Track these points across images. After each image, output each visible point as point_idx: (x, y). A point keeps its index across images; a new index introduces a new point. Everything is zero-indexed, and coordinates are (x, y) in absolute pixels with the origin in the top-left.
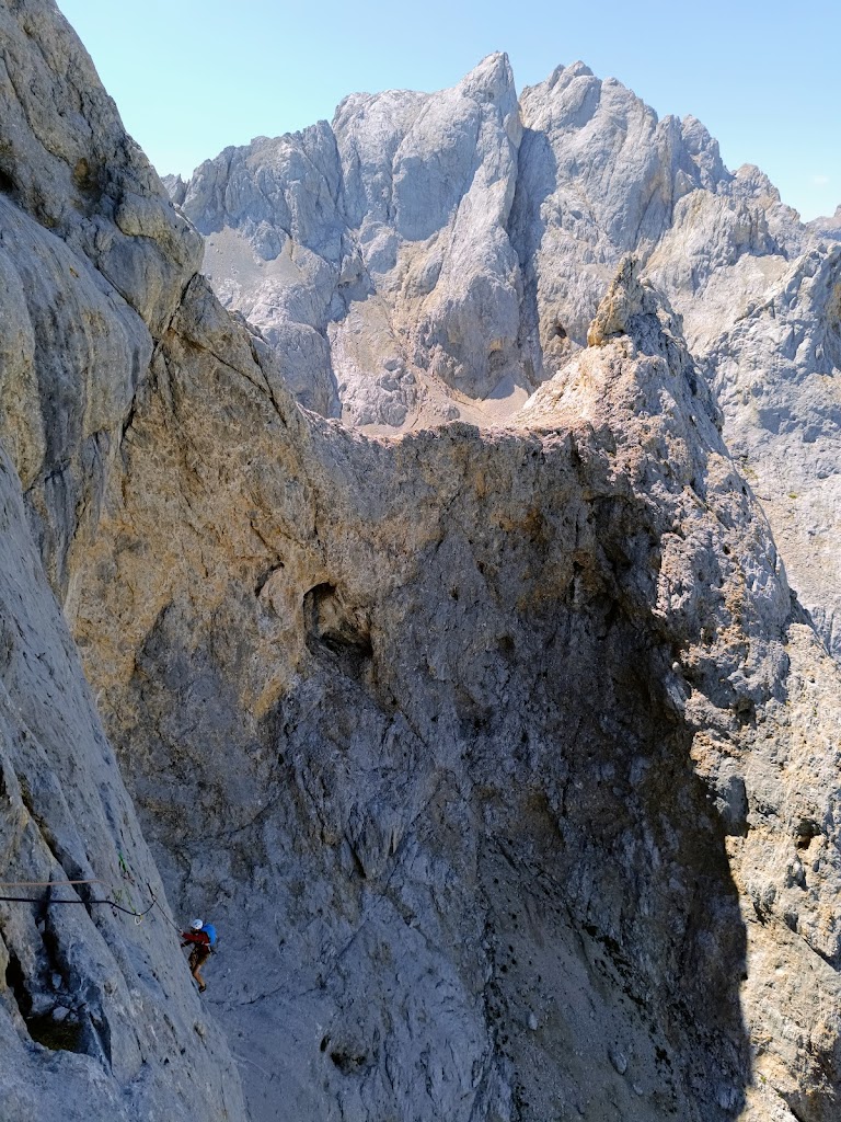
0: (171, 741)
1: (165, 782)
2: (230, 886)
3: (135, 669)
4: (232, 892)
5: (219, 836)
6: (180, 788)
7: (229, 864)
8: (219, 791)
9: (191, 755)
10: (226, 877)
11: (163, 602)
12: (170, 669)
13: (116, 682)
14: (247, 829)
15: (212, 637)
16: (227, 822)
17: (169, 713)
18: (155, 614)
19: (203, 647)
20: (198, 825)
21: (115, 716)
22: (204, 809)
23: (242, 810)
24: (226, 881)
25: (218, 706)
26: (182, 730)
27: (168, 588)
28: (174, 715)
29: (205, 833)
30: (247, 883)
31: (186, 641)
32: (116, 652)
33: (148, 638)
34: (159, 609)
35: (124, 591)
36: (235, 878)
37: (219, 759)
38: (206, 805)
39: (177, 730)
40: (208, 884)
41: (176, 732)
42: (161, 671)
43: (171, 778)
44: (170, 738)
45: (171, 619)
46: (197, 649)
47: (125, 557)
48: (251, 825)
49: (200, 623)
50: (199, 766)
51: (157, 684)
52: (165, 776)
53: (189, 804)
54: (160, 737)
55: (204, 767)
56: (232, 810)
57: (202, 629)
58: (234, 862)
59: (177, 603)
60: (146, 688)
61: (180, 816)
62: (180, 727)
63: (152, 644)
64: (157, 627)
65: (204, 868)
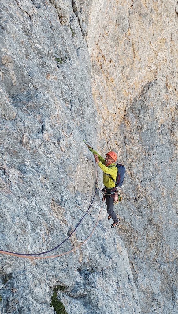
0: (137, 182)
1: (129, 208)
2: (161, 299)
3: (124, 118)
4: (162, 304)
5: (154, 261)
6: (138, 217)
7: (160, 283)
8: (158, 231)
9: (147, 197)
10: (158, 292)
11: (150, 77)
12: (145, 129)
13: (111, 120)
14: (171, 264)
15: (173, 121)
16: (160, 254)
17: (139, 161)
18: (143, 84)
19: (167, 126)
20: (143, 249)
21: (106, 145)
22: (148, 239)
23: (169, 250)
24: (158, 294)
25: (168, 170)
26: (145, 176)
27: (155, 67)
28: (142, 164)
29: (146, 256)
30: (171, 302)
31: (158, 114)
32: (115, 95)
33: (136, 100)
34: (146, 82)
35: (129, 49)
36: (163, 295)
37: (162, 208)
38: (150, 237)
39: (142, 175)
40: (147, 292)
41: (141, 177)
42: (140, 128)
43: (133, 207)
44: (137, 179)
45: (152, 92)
46: (163, 125)
47: (135, 19)
48: (173, 262)
49: (168, 107)
50: (151, 207)
51: (135, 136)
52: (129, 203)
53: (141, 231)
54: (131, 176)
55: (153, 209)
56: (164, 248)
57: (168, 111)
58: (163, 283)
59: (158, 82)
60: (128, 135)
61: (134, 237)
62: (144, 173)
63: (138, 106)
64: (143, 94)
65: (145, 280)
